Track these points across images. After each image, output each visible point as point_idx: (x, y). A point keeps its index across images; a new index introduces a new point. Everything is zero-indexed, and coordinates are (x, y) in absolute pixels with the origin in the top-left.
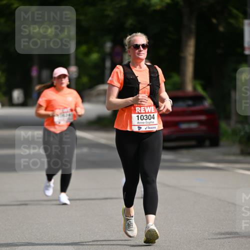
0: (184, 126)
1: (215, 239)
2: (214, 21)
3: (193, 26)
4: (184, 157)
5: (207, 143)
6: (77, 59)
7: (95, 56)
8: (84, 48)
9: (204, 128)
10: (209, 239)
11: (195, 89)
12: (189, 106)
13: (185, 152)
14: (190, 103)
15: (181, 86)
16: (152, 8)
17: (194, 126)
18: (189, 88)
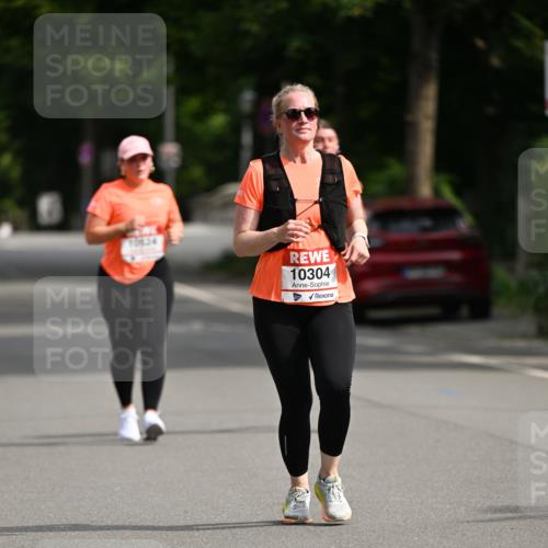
0: (414, 274)
1: (482, 521)
2: (480, 43)
3: (434, 56)
4: (412, 341)
5: (465, 311)
6: (178, 127)
7: (218, 121)
8: (193, 104)
9: (456, 278)
10: (468, 522)
11: (437, 192)
12: (425, 230)
13: (414, 330)
14: (427, 223)
15: (406, 186)
16: (343, 14)
17: (435, 273)
18: (425, 190)
